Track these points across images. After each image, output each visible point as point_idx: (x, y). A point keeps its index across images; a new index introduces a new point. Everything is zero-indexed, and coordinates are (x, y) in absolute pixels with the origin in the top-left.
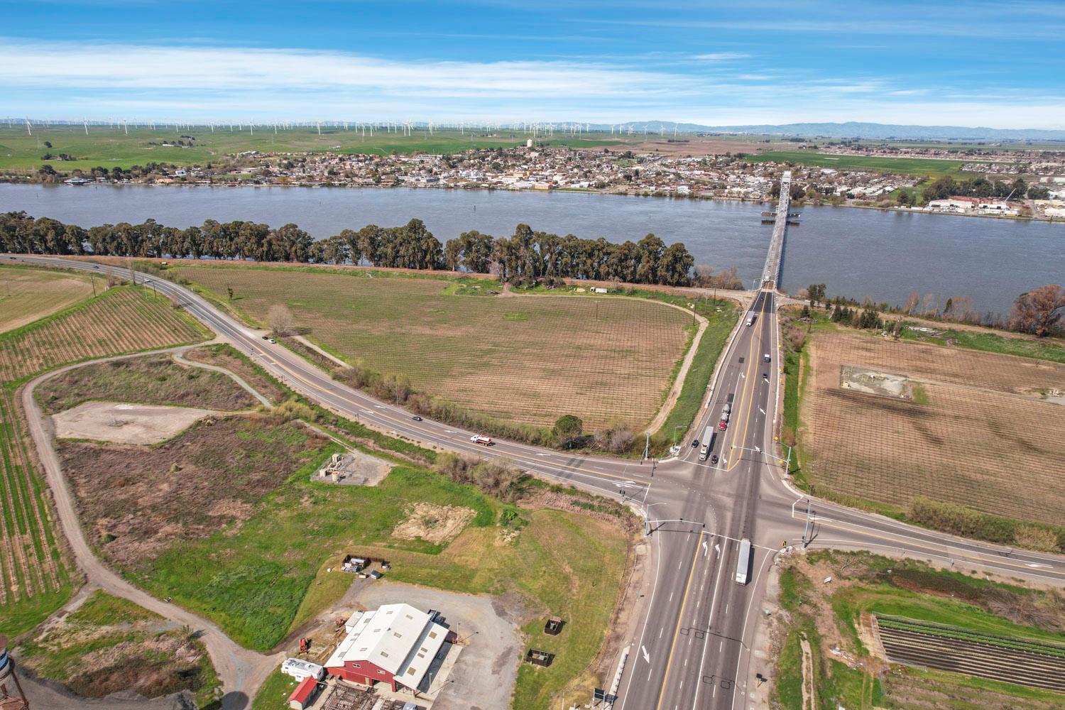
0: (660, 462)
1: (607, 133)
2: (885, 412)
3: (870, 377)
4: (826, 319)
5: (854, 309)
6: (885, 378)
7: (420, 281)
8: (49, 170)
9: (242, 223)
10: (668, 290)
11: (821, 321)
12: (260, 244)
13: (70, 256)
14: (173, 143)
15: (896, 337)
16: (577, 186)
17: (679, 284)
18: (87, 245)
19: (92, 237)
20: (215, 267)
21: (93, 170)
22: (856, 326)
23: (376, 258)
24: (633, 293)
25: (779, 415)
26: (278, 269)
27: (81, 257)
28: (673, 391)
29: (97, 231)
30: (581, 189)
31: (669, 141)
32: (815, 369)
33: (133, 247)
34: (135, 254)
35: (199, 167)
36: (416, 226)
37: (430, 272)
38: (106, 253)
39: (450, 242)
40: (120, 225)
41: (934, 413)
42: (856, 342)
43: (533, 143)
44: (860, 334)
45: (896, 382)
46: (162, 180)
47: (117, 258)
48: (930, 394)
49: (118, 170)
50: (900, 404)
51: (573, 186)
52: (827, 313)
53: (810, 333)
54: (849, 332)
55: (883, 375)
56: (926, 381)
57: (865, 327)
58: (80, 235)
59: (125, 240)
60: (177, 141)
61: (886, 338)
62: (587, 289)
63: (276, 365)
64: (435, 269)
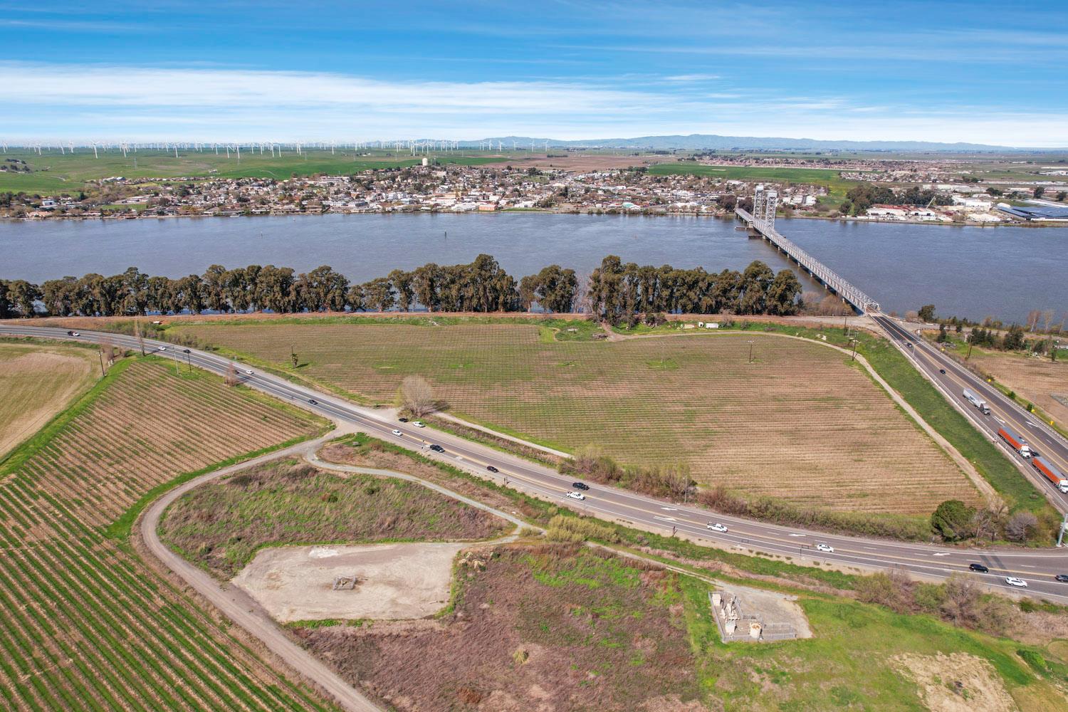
4: (962, 342)
5: (994, 332)
7: (496, 326)
9: (259, 268)
10: (775, 319)
12: (285, 293)
13: (17, 320)
16: (521, 206)
17: (787, 313)
18: (40, 305)
19: (47, 294)
20: (228, 324)
22: (1000, 349)
23: (434, 302)
24: (747, 326)
26: (313, 322)
27: (33, 321)
29: (56, 287)
31: (549, 156)
33: (108, 305)
34: (110, 312)
35: (68, 196)
36: (485, 263)
37: (500, 314)
38: (67, 312)
39: (525, 280)
40: (89, 277)
43: (428, 162)
47: (83, 318)
51: (517, 206)
52: (959, 336)
57: (1011, 348)
58: (31, 293)
59: (98, 297)
61: (1038, 359)
62: (695, 325)
63: (464, 460)
64: (506, 311)
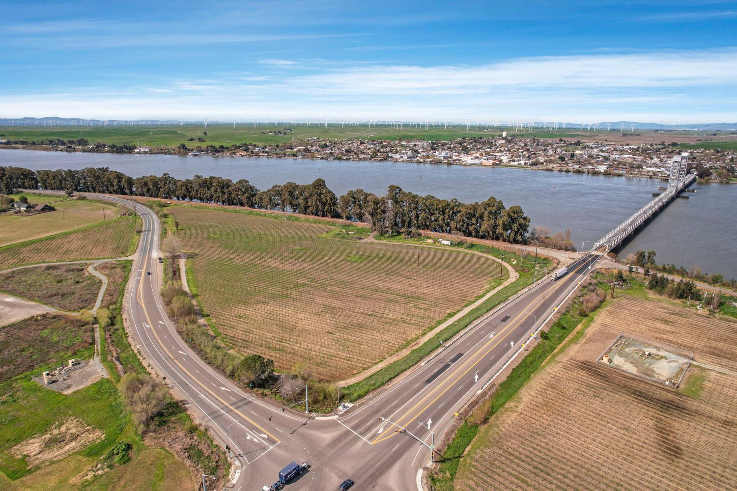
0: (317, 418)
1: (577, 129)
2: (629, 399)
3: (644, 353)
4: (641, 285)
5: (672, 277)
6: (662, 357)
7: (323, 225)
8: (183, 147)
9: (214, 178)
11: (637, 287)
14: (275, 132)
15: (712, 312)
16: (516, 163)
20: (200, 208)
21: (208, 147)
22: (670, 296)
23: (294, 207)
24: (472, 246)
25: (493, 385)
28: (418, 341)
30: (519, 166)
32: (588, 336)
35: (271, 146)
36: (319, 184)
37: (328, 219)
41: (696, 412)
42: (660, 313)
43: (507, 135)
44: (672, 304)
45: (675, 364)
46: (240, 153)
48: (708, 385)
49: (222, 147)
50: (658, 391)
51: (512, 163)
53: (614, 298)
54: (660, 301)
55: (662, 353)
56: (717, 368)
58: (130, 181)
60: (277, 132)
61: (700, 311)
62: (435, 241)
63: (138, 280)
64: (332, 217)
